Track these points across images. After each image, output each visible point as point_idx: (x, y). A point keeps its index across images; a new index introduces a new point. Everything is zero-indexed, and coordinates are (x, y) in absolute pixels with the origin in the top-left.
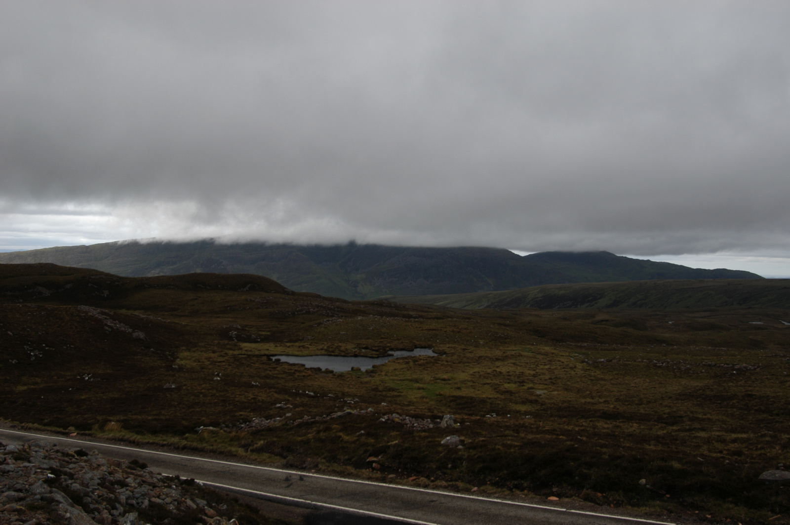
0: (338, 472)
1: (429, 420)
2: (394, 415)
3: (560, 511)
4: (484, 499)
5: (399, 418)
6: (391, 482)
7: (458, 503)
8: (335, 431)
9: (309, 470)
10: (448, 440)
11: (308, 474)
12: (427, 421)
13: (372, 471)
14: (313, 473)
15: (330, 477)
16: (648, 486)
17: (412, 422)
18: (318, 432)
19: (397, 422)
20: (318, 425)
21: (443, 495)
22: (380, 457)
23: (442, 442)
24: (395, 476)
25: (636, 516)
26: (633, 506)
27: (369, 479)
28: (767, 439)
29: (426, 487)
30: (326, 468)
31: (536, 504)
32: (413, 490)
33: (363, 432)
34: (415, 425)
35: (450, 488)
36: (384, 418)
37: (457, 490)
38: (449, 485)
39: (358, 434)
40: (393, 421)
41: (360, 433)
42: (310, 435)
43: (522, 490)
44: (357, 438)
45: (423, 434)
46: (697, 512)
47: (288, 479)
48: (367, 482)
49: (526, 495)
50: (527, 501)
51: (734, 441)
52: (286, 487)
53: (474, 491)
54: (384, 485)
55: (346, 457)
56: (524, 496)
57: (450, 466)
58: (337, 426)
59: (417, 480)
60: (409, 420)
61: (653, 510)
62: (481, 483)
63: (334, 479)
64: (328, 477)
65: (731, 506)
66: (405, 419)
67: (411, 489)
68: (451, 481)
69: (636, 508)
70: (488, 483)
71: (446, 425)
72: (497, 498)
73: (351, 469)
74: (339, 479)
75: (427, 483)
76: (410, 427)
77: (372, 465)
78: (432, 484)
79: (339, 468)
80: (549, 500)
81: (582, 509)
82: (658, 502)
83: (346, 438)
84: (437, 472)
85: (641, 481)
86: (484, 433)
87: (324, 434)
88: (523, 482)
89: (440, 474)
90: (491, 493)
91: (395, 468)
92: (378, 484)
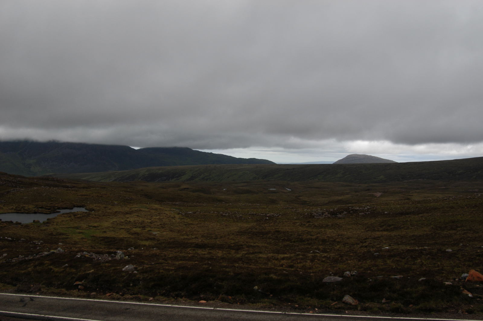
0: (56, 293)
1: (107, 255)
2: (84, 252)
3: (210, 309)
4: (160, 305)
5: (88, 254)
6: (94, 298)
7: (145, 309)
8: (47, 265)
9: (35, 293)
10: (127, 268)
11: (35, 296)
12: (106, 256)
13: (79, 291)
14: (39, 295)
15: (52, 297)
16: (259, 290)
17: (98, 257)
18: (35, 266)
19: (88, 257)
20: (34, 262)
21: (132, 304)
22: (83, 281)
23: (123, 269)
24: (95, 293)
25: (256, 309)
26: (252, 303)
27: (79, 296)
28: (301, 257)
29: (118, 299)
30: (46, 291)
31: (193, 306)
32: (111, 302)
33: (67, 265)
34: (100, 258)
35: (134, 299)
36: (79, 255)
37: (140, 300)
38: (134, 297)
39: (64, 266)
40: (85, 257)
41: (65, 265)
42: (29, 269)
43: (181, 297)
44: (64, 269)
45: (107, 264)
46: (290, 304)
47: (22, 300)
48: (78, 299)
49: (185, 301)
50: (187, 304)
51: (283, 259)
52: (22, 306)
53: (151, 300)
54: (91, 300)
55: (59, 283)
56: (184, 301)
57: (131, 285)
58: (48, 262)
59: (112, 295)
60: (95, 256)
61: (265, 304)
62: (154, 295)
63: (55, 298)
64: (50, 297)
65: (309, 299)
66: (92, 255)
67: (110, 301)
68: (134, 294)
69: (255, 304)
70: (158, 294)
71: (120, 258)
72: (167, 304)
73: (64, 290)
74: (58, 298)
75: (119, 297)
76: (96, 260)
77: (78, 287)
78: (122, 297)
79: (57, 291)
80: (201, 303)
81: (223, 307)
82: (266, 299)
83: (56, 270)
84: (124, 289)
85: (254, 288)
86: (146, 262)
87: (40, 268)
88: (181, 292)
89: (126, 290)
90: (163, 301)
91: (94, 288)
92: (86, 300)
